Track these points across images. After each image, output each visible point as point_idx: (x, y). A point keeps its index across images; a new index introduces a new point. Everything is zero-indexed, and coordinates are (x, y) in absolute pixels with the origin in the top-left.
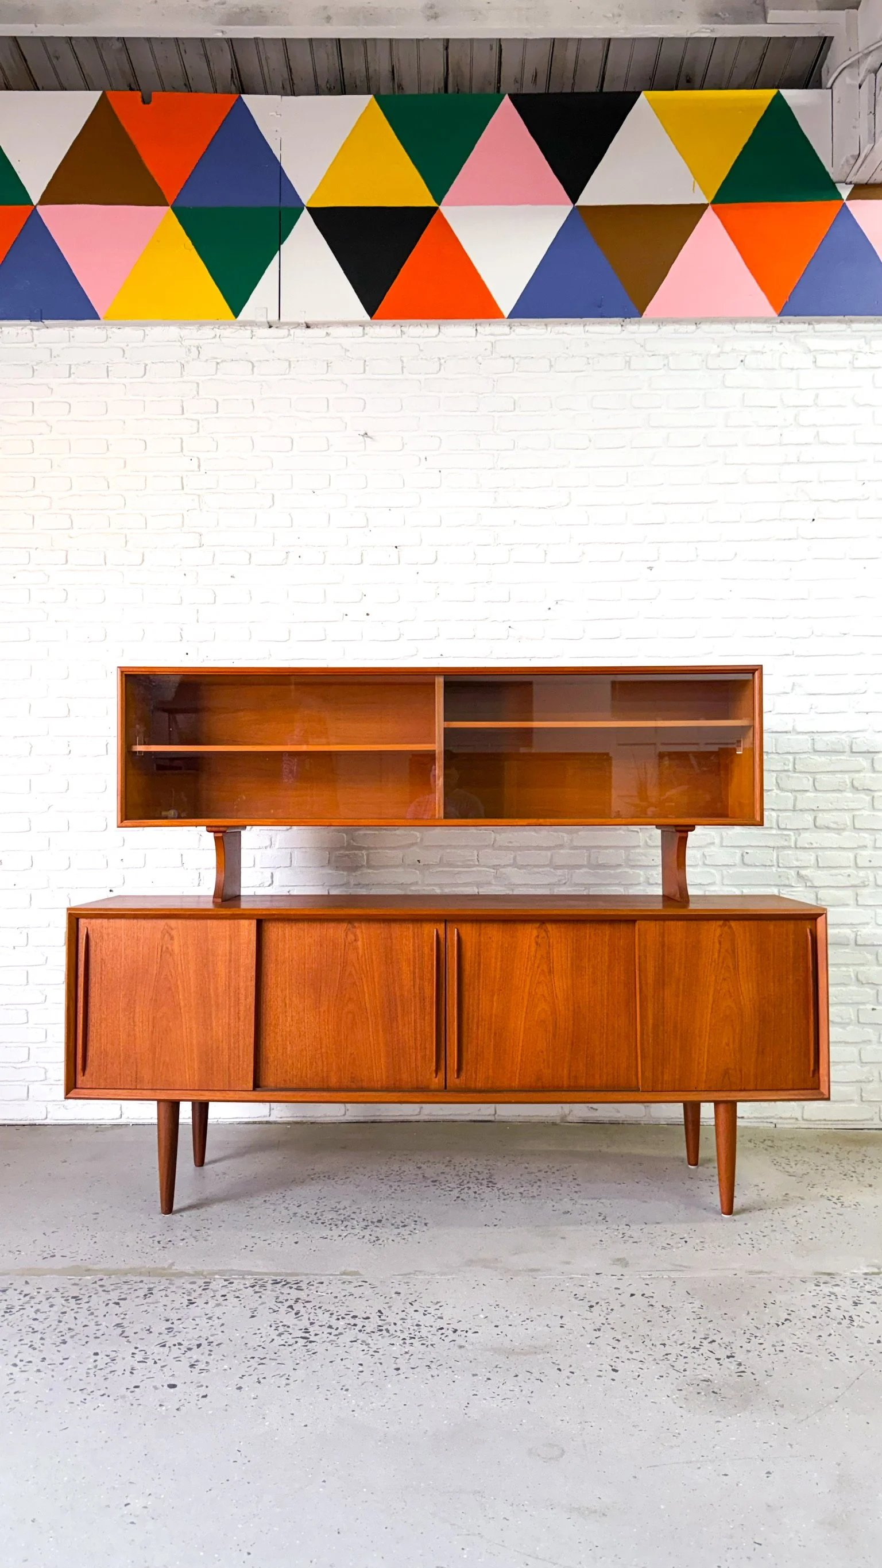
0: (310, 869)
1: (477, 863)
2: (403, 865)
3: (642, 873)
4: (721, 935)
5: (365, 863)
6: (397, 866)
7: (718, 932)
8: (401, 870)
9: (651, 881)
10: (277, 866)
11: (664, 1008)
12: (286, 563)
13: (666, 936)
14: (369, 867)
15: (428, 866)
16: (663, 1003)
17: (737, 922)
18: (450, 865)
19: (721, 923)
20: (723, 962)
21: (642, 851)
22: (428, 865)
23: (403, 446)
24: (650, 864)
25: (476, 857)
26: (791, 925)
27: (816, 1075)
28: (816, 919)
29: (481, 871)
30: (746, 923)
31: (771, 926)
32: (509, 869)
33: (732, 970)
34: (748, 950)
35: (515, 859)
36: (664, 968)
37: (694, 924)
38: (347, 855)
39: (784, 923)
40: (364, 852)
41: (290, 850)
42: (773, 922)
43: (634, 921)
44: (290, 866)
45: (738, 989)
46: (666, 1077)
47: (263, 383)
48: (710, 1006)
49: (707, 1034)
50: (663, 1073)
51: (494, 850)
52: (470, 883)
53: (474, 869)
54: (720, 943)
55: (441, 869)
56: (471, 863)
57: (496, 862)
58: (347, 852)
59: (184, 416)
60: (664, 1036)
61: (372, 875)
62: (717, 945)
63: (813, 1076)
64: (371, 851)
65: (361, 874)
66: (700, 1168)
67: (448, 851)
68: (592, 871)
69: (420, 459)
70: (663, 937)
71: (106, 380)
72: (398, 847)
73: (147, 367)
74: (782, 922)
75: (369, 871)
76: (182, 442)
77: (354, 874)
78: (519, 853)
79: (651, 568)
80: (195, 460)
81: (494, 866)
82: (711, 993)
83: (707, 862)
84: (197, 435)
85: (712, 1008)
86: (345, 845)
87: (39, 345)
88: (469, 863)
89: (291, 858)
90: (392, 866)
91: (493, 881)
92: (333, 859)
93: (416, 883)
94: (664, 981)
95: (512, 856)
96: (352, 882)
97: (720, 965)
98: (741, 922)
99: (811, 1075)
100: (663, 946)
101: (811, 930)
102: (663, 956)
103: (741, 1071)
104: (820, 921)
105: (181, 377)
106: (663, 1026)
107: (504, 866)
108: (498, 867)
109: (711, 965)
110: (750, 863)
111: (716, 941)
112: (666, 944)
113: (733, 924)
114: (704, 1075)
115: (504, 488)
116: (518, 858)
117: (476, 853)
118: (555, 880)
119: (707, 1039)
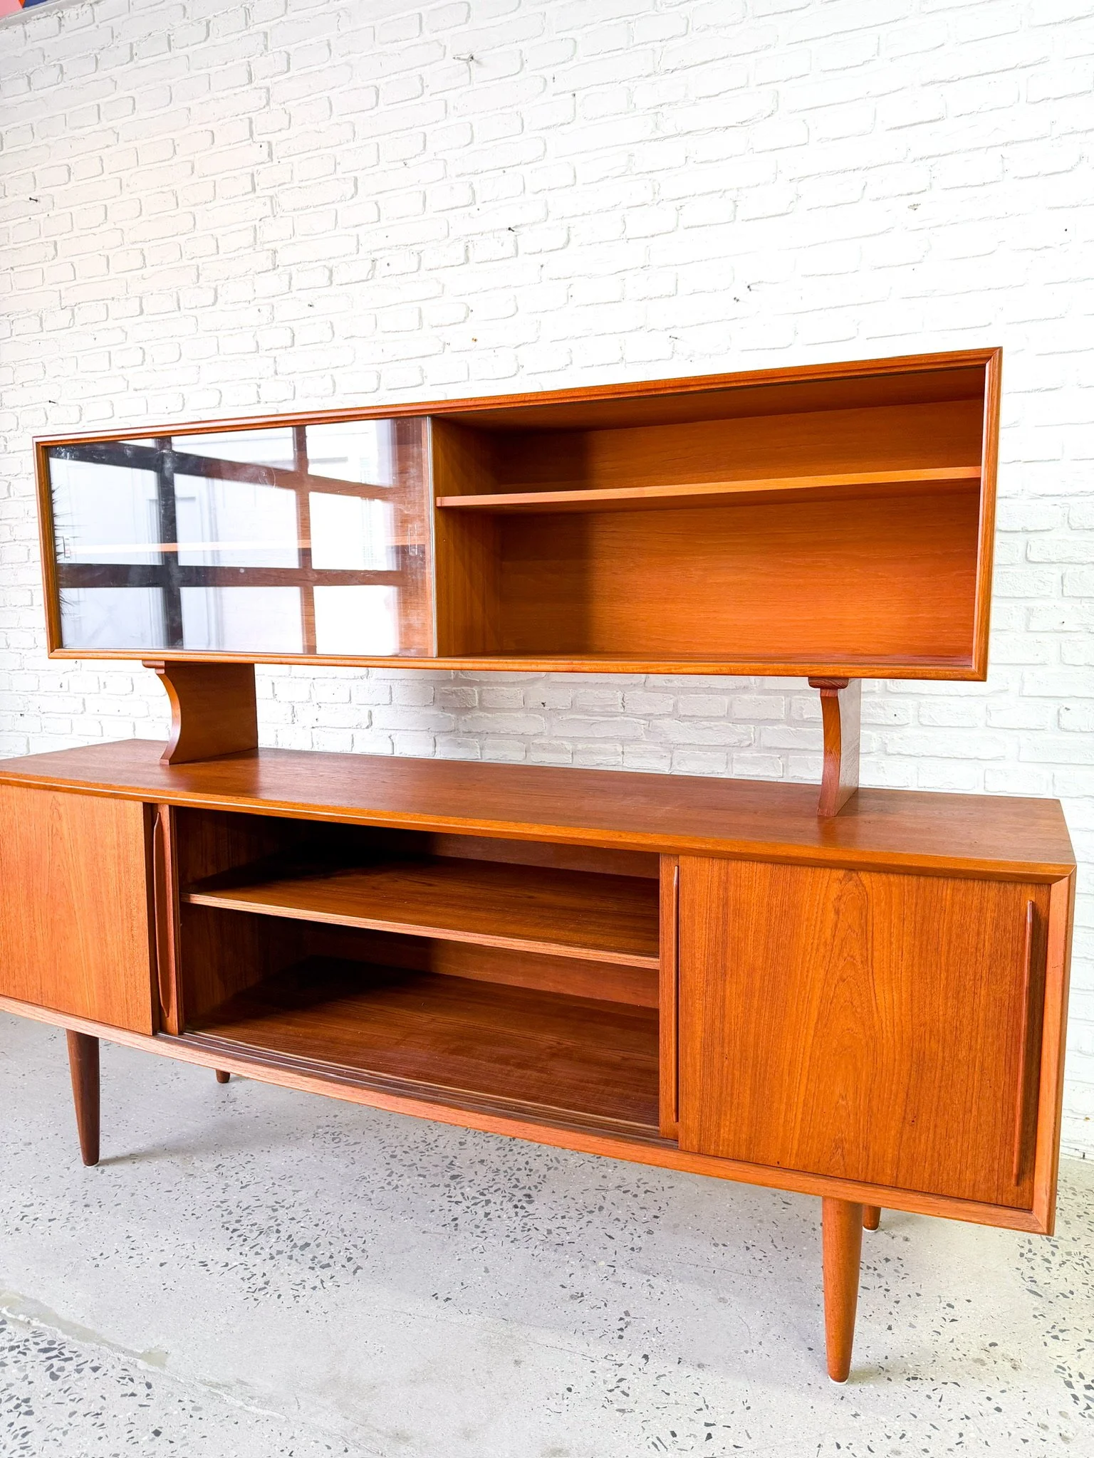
0: (414, 709)
1: (622, 711)
2: (525, 708)
3: (874, 735)
4: (839, 898)
5: (476, 704)
6: (517, 710)
7: (833, 894)
8: (520, 715)
9: (890, 750)
10: (375, 703)
11: (723, 1016)
12: (373, 276)
13: (732, 888)
14: (483, 708)
15: (556, 711)
16: (723, 1006)
17: (875, 876)
18: (586, 712)
19: (841, 873)
20: (841, 951)
21: (877, 700)
22: (556, 709)
23: (522, 65)
24: (890, 723)
25: (620, 701)
26: (992, 892)
27: (1026, 1184)
28: (1051, 885)
29: (626, 722)
30: (893, 878)
31: (946, 890)
32: (667, 721)
33: (860, 966)
34: (895, 931)
35: (675, 705)
36: (724, 943)
37: (784, 872)
38: (455, 692)
39: (977, 886)
40: (476, 689)
41: (389, 683)
42: (951, 883)
43: (678, 856)
44: (390, 704)
45: (869, 1001)
46: (724, 1133)
47: (342, 13)
48: (812, 1025)
49: (805, 1072)
50: (719, 1125)
51: (646, 691)
52: (612, 738)
53: (618, 719)
54: (837, 912)
55: (573, 717)
56: (613, 710)
57: (648, 709)
58: (454, 688)
59: (254, 85)
60: (723, 1063)
61: (486, 721)
62: (832, 915)
63: (1018, 1184)
64: (485, 688)
65: (471, 719)
66: (881, 1233)
67: (582, 691)
68: (792, 729)
69: (545, 80)
70: (726, 889)
71: (168, 55)
72: (518, 682)
73: (211, 25)
74: (970, 883)
75: (481, 714)
76: (251, 122)
77: (463, 718)
78: (682, 697)
79: (914, 207)
80: (265, 146)
81: (645, 715)
82: (816, 1003)
83: (990, 723)
84: (267, 108)
85: (816, 1028)
86: (452, 677)
87: (100, 26)
88: (609, 709)
89: (391, 693)
90: (510, 710)
91: (644, 736)
92: (438, 697)
93: (540, 735)
94: (724, 966)
95: (671, 702)
96: (462, 728)
97: (836, 951)
98: (884, 877)
99: (1013, 1181)
100: (726, 904)
101: (1033, 904)
102: (725, 923)
103: (866, 1148)
104: (1058, 889)
105: (247, 29)
106: (723, 1046)
107: (661, 716)
108: (650, 718)
109: (818, 950)
110: (1072, 728)
111: (830, 906)
112: (731, 903)
113: (865, 877)
114: (796, 1143)
115: (670, 104)
116: (680, 705)
117: (619, 695)
118: (732, 740)
119: (804, 1081)
